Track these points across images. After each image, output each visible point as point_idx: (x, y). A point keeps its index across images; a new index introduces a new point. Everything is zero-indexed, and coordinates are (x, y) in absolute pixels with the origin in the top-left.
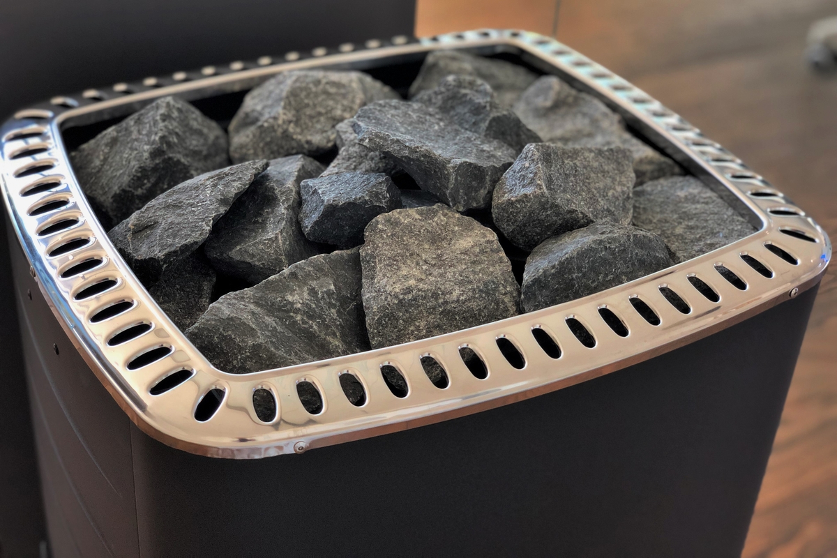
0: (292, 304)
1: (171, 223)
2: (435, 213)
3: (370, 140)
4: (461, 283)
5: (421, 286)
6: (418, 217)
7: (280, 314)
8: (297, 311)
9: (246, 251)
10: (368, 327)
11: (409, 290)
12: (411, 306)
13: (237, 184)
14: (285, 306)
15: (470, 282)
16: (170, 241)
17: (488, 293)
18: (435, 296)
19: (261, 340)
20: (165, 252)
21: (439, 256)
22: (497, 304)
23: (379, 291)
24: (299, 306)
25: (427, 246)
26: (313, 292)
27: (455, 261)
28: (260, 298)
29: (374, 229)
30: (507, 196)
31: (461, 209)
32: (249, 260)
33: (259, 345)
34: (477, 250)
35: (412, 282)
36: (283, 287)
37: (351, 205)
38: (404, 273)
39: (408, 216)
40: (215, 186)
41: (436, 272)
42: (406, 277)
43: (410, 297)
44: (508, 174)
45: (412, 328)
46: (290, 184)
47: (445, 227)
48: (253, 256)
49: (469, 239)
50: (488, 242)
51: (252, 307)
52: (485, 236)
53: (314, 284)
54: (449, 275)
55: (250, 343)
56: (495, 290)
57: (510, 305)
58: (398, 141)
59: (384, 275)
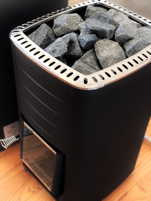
0: (87, 61)
1: (59, 49)
2: (105, 41)
4: (115, 53)
5: (109, 55)
6: (103, 41)
7: (86, 63)
8: (89, 62)
9: (74, 53)
11: (107, 56)
12: (108, 58)
13: (68, 40)
14: (86, 62)
15: (117, 53)
16: (61, 53)
17: (120, 54)
18: (112, 56)
19: (86, 69)
20: (61, 55)
21: (110, 48)
22: (122, 56)
23: (101, 57)
24: (89, 61)
25: (107, 47)
26: (90, 58)
27: (113, 49)
28: (82, 61)
29: (96, 45)
30: (118, 35)
31: (109, 39)
34: (116, 46)
35: (107, 54)
36: (85, 59)
37: (91, 41)
38: (105, 52)
39: (101, 42)
40: (64, 41)
41: (110, 51)
42: (105, 53)
43: (107, 57)
44: (117, 31)
45: (109, 63)
46: (76, 38)
47: (108, 43)
49: (114, 44)
50: (117, 44)
51: (81, 63)
53: (89, 57)
54: (113, 52)
55: (84, 69)
56: (121, 53)
57: (124, 56)
59: (101, 54)
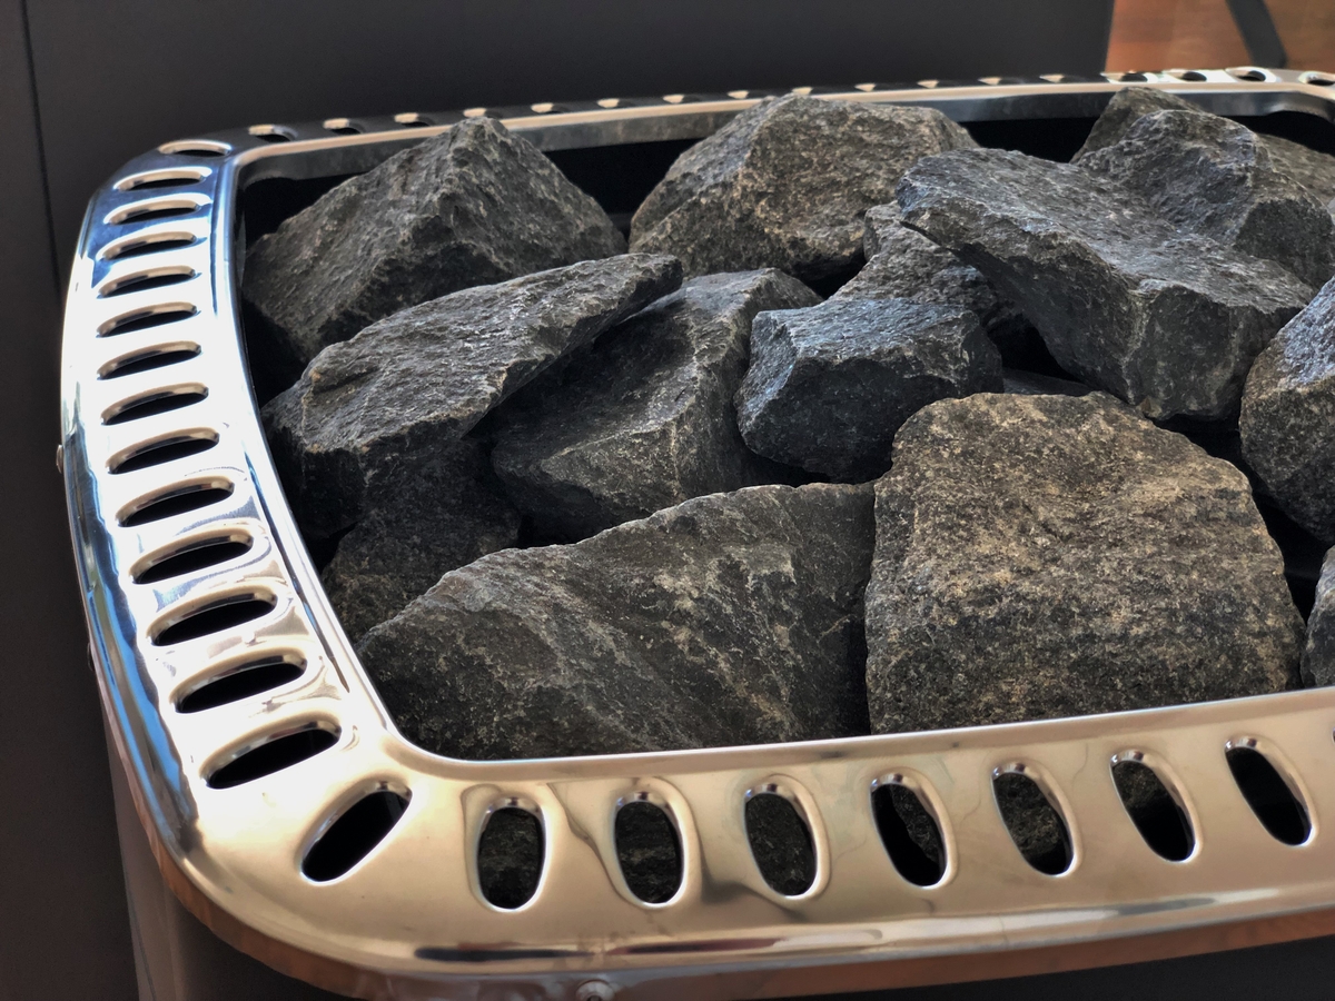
0: (670, 597)
2: (1086, 413)
3: (935, 214)
4: (1137, 592)
5: (1025, 586)
6: (1037, 415)
7: (634, 621)
8: (681, 618)
9: (583, 460)
10: (870, 684)
11: (991, 594)
13: (589, 298)
14: (652, 599)
15: (1164, 591)
16: (391, 412)
17: (1211, 626)
18: (1062, 616)
19: (562, 679)
20: (372, 437)
21: (1084, 518)
22: (1236, 659)
23: (911, 590)
24: (688, 604)
25: (1053, 490)
26: (732, 573)
27: (1126, 534)
28: (586, 574)
29: (921, 436)
30: (1284, 384)
31: (1157, 412)
32: (586, 481)
33: (555, 695)
34: (1192, 510)
35: (1003, 575)
36: (653, 551)
37: (863, 368)
38: (985, 549)
39: (1013, 411)
40: (535, 299)
41: (1070, 555)
42: (988, 562)
43: (992, 612)
44: (1292, 330)
46: (726, 316)
47: (1108, 449)
48: (598, 473)
49: (1170, 482)
50: (1222, 493)
51: (559, 591)
52: (1215, 477)
53: (739, 553)
54: (1107, 568)
55: (532, 683)
56: (1234, 619)
57: (1271, 665)
58: (1005, 221)
59: (931, 552)
